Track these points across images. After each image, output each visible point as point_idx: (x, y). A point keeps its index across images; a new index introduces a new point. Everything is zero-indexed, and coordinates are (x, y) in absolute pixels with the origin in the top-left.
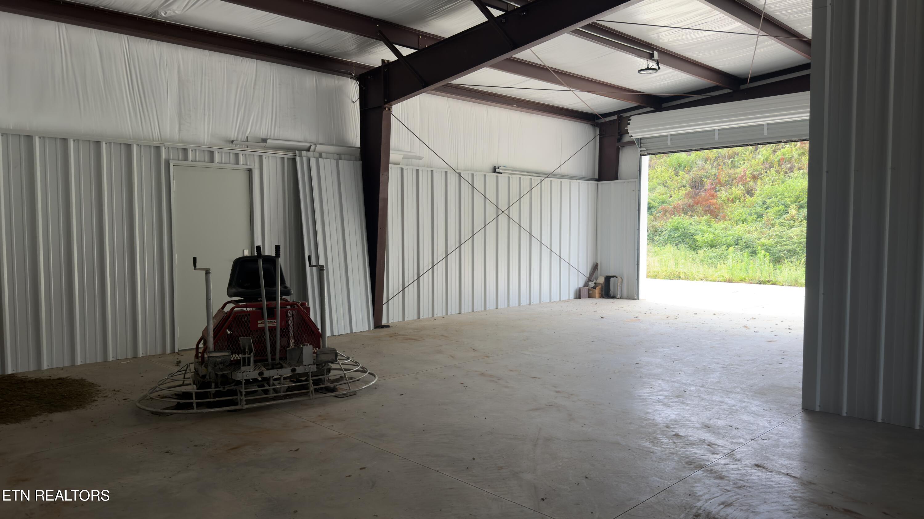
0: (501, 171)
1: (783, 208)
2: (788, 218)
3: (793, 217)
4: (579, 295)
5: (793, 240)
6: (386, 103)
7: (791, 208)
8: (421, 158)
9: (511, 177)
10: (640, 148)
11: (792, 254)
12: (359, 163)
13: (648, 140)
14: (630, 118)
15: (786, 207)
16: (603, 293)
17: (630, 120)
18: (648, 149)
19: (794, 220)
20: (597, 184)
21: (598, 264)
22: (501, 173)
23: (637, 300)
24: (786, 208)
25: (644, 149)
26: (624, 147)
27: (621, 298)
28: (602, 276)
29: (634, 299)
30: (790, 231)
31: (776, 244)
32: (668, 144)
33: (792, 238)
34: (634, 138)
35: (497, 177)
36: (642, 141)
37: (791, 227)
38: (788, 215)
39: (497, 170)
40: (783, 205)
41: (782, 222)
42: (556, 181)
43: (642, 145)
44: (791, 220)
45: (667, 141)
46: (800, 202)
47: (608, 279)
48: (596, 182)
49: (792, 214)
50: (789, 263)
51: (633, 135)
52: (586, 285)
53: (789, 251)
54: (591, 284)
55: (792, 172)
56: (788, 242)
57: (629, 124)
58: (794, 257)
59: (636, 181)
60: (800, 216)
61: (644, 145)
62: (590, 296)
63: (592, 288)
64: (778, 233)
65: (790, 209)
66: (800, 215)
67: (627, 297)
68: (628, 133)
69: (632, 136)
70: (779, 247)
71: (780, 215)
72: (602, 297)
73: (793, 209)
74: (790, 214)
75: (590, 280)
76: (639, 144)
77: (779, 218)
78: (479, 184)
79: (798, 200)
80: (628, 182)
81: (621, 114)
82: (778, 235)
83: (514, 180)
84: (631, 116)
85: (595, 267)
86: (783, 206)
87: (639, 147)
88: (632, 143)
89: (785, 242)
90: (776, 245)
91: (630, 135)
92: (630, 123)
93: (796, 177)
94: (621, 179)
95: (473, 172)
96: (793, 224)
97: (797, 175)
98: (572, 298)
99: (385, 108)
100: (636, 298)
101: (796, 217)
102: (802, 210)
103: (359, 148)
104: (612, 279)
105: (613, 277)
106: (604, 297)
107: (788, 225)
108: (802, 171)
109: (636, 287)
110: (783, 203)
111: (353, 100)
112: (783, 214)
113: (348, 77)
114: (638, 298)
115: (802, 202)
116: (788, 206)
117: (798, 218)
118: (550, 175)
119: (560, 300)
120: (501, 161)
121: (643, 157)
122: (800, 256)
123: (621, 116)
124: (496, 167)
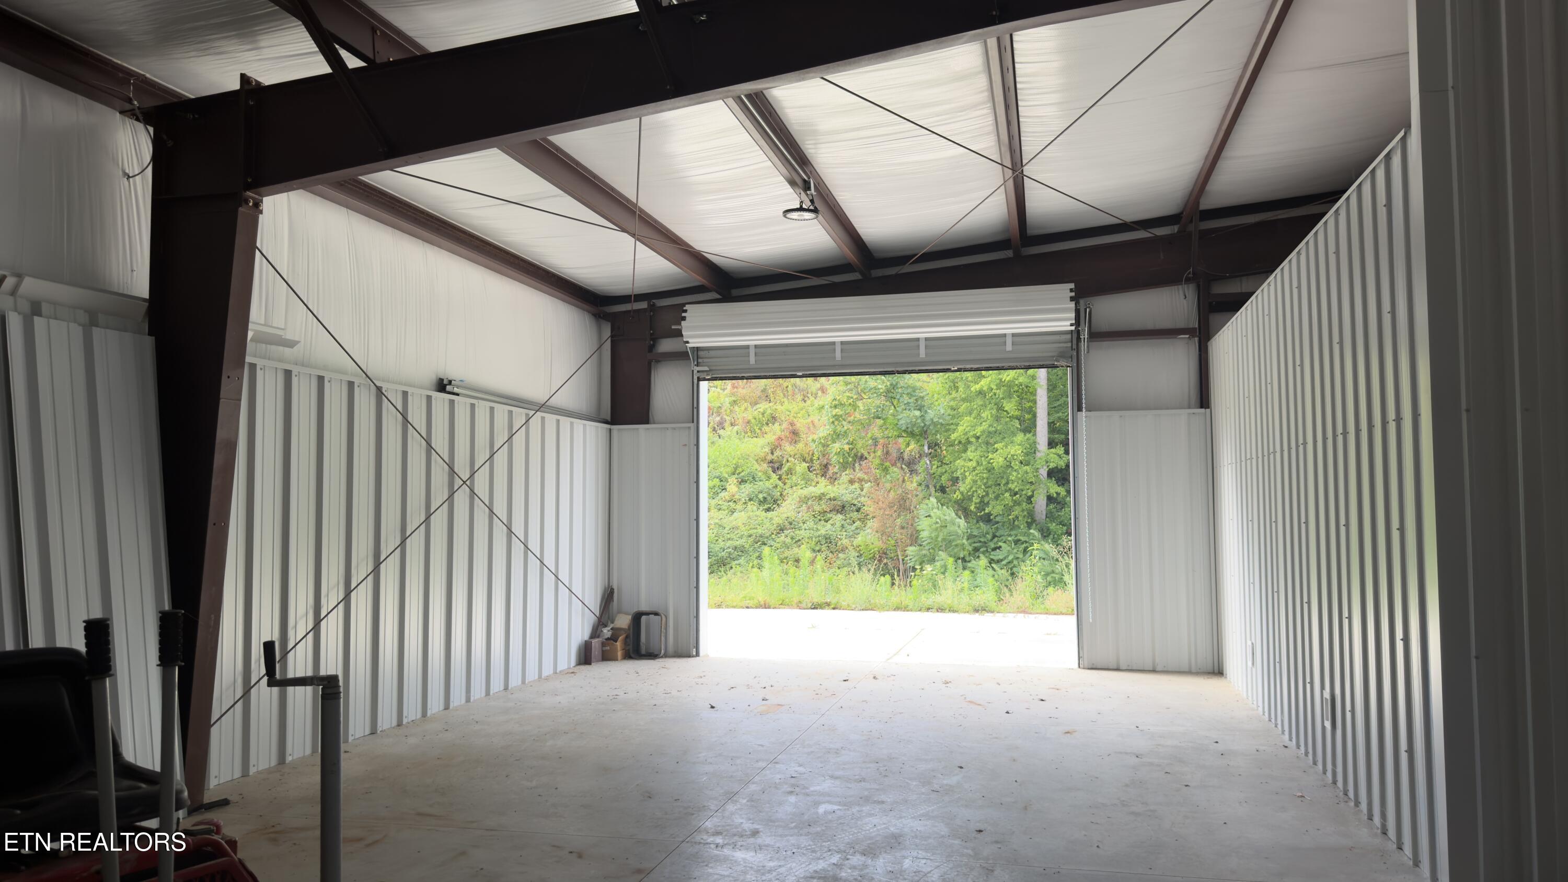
0: (456, 390)
1: (719, 483)
2: (727, 497)
3: (733, 496)
4: (585, 657)
5: (739, 531)
6: (249, 187)
7: (730, 483)
8: (291, 344)
9: (477, 404)
10: (697, 365)
11: (740, 553)
12: (149, 342)
13: (712, 353)
14: (684, 308)
15: (722, 481)
16: (631, 647)
17: (686, 311)
18: (714, 368)
19: (734, 501)
20: (610, 430)
21: (613, 589)
22: (458, 395)
23: (697, 658)
24: (722, 483)
25: (706, 368)
26: (659, 361)
27: (666, 656)
28: (627, 614)
29: (689, 656)
30: (732, 518)
31: (716, 538)
32: (751, 363)
33: (737, 528)
34: (689, 345)
35: (452, 402)
36: (701, 353)
37: (733, 512)
38: (726, 493)
39: (449, 388)
40: (717, 478)
41: (719, 505)
42: (551, 419)
43: (700, 360)
44: (731, 501)
45: (749, 356)
46: (740, 473)
47: (637, 617)
48: (608, 426)
49: (731, 491)
50: (738, 566)
51: (690, 340)
52: (595, 634)
53: (735, 548)
54: (606, 632)
55: (722, 428)
56: (732, 536)
57: (684, 319)
58: (743, 558)
59: (689, 428)
60: (743, 495)
61: (705, 360)
62: (607, 657)
63: (606, 639)
64: (717, 521)
65: (728, 484)
66: (743, 493)
67: (675, 652)
68: (682, 336)
69: (688, 342)
70: (722, 544)
71: (714, 493)
72: (628, 656)
73: (732, 485)
74: (729, 491)
75: (601, 623)
76: (696, 358)
77: (714, 498)
78: (417, 416)
79: (737, 472)
80: (674, 429)
81: (654, 301)
82: (717, 524)
83: (482, 409)
84: (684, 305)
85: (608, 597)
86: (718, 480)
87: (696, 363)
88: (682, 356)
89: (728, 535)
90: (717, 540)
91: (685, 340)
92: (685, 317)
93: (730, 437)
94: (654, 423)
95: (405, 389)
96: (735, 508)
97: (730, 433)
98: (574, 665)
99: (247, 202)
100: (694, 653)
101: (737, 497)
102: (744, 486)
103: (144, 300)
104: (644, 618)
105: (647, 614)
106: (632, 655)
107: (728, 508)
108: (736, 428)
109: (694, 633)
110: (717, 475)
111: (127, 171)
112: (719, 491)
113: (114, 108)
114: (697, 655)
115: (742, 474)
116: (724, 480)
117: (740, 497)
118: (542, 407)
119: (555, 673)
120: (453, 371)
121: (701, 383)
122: (751, 556)
123: (654, 305)
124: (445, 382)
